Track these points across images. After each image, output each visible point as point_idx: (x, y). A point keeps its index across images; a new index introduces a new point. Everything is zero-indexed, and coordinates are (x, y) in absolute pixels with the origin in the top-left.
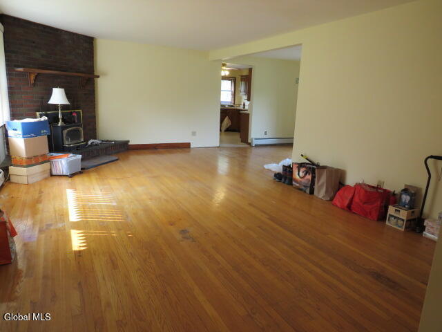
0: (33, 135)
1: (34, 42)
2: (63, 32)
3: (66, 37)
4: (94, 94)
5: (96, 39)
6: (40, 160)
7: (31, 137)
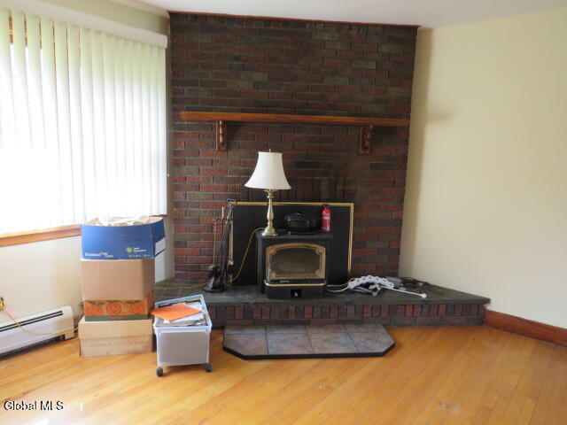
0: (105, 254)
1: (236, 59)
2: (320, 27)
3: (326, 37)
4: (404, 167)
5: (429, 31)
6: (125, 310)
7: (102, 257)
